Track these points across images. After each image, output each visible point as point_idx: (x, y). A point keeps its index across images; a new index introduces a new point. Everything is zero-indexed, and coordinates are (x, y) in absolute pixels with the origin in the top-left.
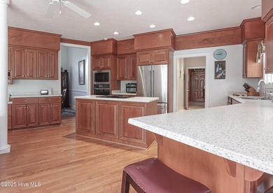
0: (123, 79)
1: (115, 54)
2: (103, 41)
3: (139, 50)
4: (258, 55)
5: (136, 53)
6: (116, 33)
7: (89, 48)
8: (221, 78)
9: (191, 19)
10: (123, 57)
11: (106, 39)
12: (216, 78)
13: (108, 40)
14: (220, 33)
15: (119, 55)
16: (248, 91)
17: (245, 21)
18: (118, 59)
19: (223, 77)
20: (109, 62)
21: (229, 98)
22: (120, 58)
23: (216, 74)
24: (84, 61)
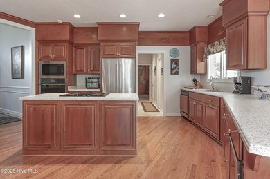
0: (81, 72)
1: (71, 43)
2: (56, 24)
3: (104, 41)
4: (204, 55)
5: (100, 44)
6: (77, 16)
7: (33, 30)
8: (175, 74)
9: (161, 15)
10: (81, 47)
11: (60, 22)
12: (172, 74)
13: (63, 24)
14: (174, 34)
15: (77, 44)
16: (196, 85)
17: (195, 27)
18: (74, 49)
19: (177, 73)
20: (64, 51)
21: (182, 91)
22: (77, 48)
23: (172, 70)
24: (22, 48)
